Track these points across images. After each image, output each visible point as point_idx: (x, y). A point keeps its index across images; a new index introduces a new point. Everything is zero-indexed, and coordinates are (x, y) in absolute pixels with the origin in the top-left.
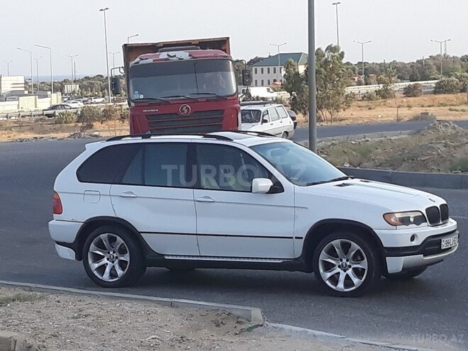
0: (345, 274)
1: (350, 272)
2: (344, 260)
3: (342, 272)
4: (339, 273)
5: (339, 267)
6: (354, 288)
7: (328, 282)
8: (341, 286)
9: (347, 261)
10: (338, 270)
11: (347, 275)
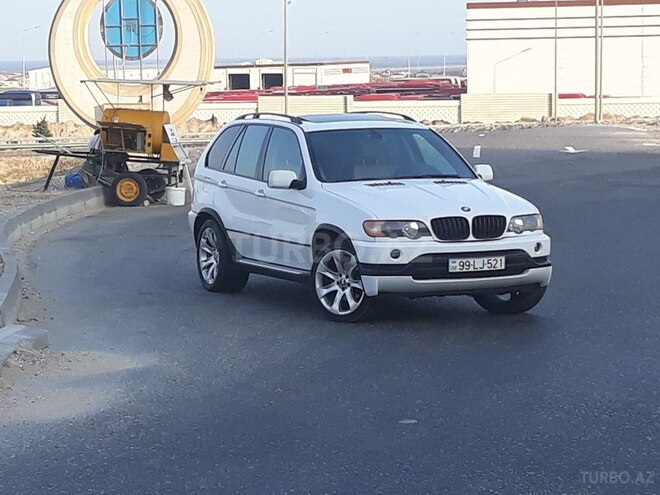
0: (342, 293)
1: (348, 291)
2: (344, 276)
3: (340, 290)
4: (336, 291)
5: (338, 283)
6: (349, 312)
7: (323, 300)
8: (336, 306)
9: (347, 277)
10: (336, 287)
11: (344, 295)
